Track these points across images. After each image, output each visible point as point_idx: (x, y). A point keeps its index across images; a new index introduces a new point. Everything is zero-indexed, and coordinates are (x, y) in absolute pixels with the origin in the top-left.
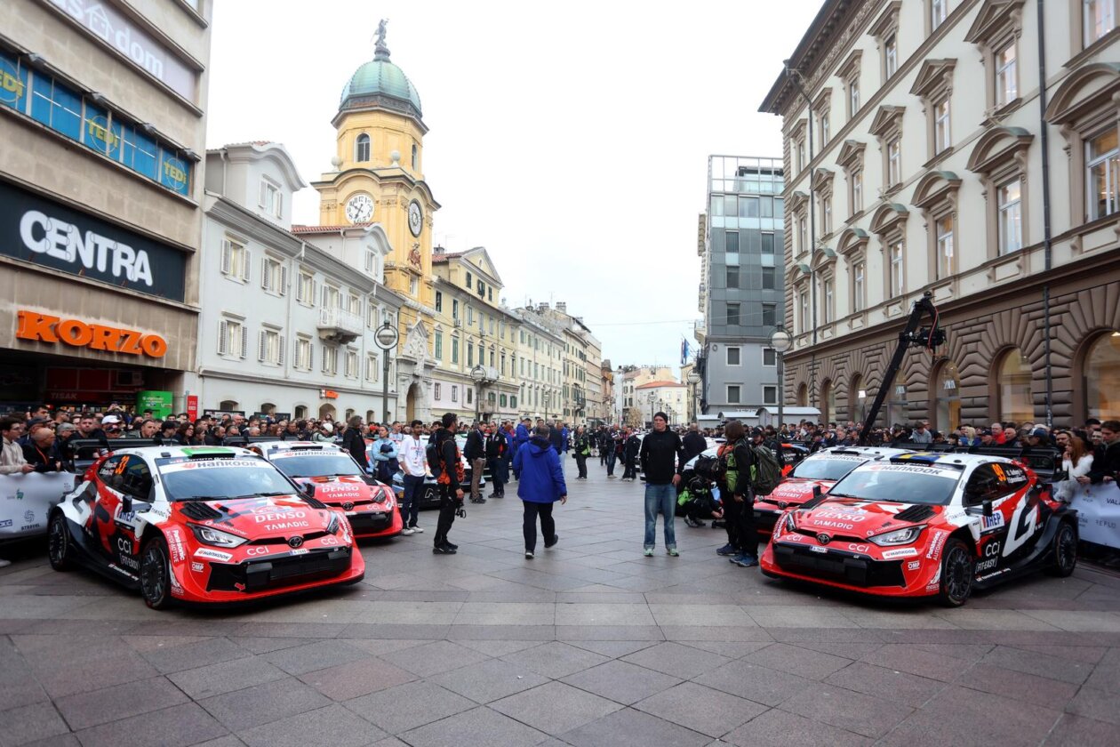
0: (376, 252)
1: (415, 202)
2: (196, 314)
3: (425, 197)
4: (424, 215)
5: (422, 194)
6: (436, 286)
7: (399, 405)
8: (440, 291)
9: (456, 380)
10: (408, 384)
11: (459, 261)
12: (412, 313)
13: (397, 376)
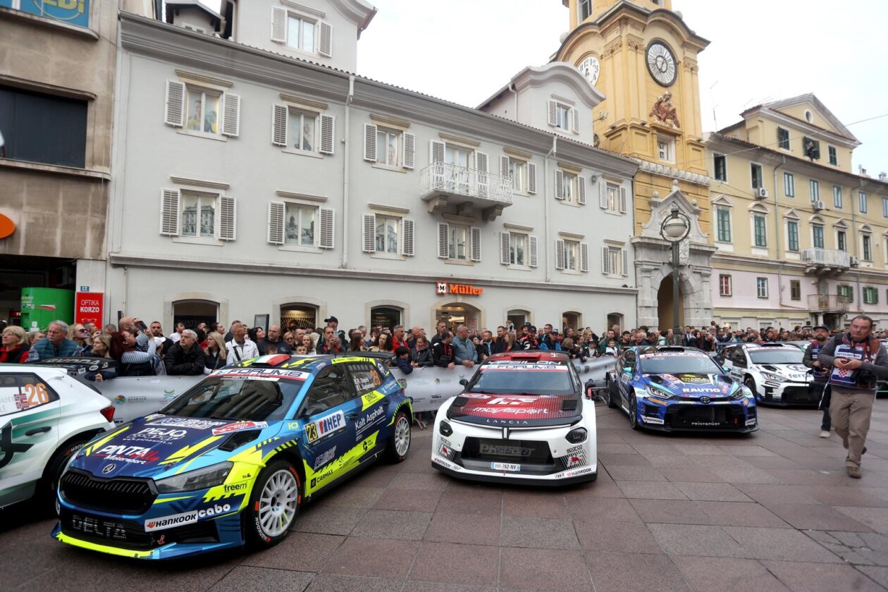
0: (573, 104)
1: (657, 41)
2: (106, 181)
3: (678, 34)
4: (680, 57)
5: (672, 31)
6: (710, 146)
7: (640, 304)
8: (720, 154)
9: (765, 270)
10: (658, 278)
11: (759, 114)
12: (660, 182)
13: (636, 266)
